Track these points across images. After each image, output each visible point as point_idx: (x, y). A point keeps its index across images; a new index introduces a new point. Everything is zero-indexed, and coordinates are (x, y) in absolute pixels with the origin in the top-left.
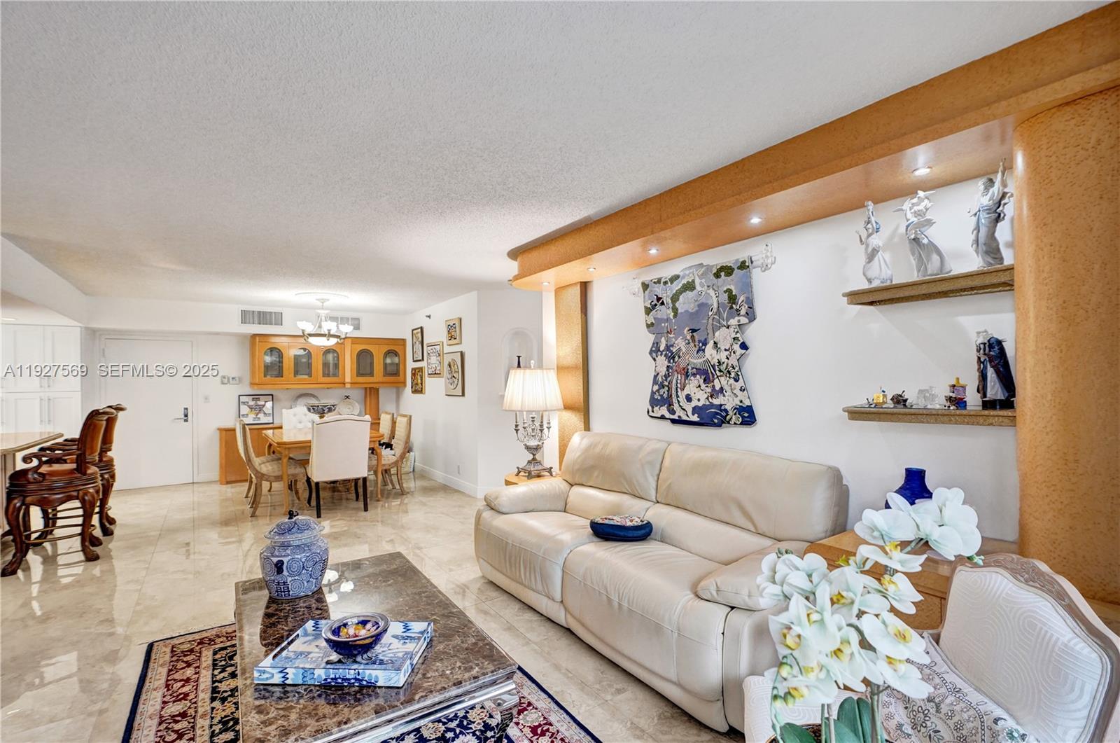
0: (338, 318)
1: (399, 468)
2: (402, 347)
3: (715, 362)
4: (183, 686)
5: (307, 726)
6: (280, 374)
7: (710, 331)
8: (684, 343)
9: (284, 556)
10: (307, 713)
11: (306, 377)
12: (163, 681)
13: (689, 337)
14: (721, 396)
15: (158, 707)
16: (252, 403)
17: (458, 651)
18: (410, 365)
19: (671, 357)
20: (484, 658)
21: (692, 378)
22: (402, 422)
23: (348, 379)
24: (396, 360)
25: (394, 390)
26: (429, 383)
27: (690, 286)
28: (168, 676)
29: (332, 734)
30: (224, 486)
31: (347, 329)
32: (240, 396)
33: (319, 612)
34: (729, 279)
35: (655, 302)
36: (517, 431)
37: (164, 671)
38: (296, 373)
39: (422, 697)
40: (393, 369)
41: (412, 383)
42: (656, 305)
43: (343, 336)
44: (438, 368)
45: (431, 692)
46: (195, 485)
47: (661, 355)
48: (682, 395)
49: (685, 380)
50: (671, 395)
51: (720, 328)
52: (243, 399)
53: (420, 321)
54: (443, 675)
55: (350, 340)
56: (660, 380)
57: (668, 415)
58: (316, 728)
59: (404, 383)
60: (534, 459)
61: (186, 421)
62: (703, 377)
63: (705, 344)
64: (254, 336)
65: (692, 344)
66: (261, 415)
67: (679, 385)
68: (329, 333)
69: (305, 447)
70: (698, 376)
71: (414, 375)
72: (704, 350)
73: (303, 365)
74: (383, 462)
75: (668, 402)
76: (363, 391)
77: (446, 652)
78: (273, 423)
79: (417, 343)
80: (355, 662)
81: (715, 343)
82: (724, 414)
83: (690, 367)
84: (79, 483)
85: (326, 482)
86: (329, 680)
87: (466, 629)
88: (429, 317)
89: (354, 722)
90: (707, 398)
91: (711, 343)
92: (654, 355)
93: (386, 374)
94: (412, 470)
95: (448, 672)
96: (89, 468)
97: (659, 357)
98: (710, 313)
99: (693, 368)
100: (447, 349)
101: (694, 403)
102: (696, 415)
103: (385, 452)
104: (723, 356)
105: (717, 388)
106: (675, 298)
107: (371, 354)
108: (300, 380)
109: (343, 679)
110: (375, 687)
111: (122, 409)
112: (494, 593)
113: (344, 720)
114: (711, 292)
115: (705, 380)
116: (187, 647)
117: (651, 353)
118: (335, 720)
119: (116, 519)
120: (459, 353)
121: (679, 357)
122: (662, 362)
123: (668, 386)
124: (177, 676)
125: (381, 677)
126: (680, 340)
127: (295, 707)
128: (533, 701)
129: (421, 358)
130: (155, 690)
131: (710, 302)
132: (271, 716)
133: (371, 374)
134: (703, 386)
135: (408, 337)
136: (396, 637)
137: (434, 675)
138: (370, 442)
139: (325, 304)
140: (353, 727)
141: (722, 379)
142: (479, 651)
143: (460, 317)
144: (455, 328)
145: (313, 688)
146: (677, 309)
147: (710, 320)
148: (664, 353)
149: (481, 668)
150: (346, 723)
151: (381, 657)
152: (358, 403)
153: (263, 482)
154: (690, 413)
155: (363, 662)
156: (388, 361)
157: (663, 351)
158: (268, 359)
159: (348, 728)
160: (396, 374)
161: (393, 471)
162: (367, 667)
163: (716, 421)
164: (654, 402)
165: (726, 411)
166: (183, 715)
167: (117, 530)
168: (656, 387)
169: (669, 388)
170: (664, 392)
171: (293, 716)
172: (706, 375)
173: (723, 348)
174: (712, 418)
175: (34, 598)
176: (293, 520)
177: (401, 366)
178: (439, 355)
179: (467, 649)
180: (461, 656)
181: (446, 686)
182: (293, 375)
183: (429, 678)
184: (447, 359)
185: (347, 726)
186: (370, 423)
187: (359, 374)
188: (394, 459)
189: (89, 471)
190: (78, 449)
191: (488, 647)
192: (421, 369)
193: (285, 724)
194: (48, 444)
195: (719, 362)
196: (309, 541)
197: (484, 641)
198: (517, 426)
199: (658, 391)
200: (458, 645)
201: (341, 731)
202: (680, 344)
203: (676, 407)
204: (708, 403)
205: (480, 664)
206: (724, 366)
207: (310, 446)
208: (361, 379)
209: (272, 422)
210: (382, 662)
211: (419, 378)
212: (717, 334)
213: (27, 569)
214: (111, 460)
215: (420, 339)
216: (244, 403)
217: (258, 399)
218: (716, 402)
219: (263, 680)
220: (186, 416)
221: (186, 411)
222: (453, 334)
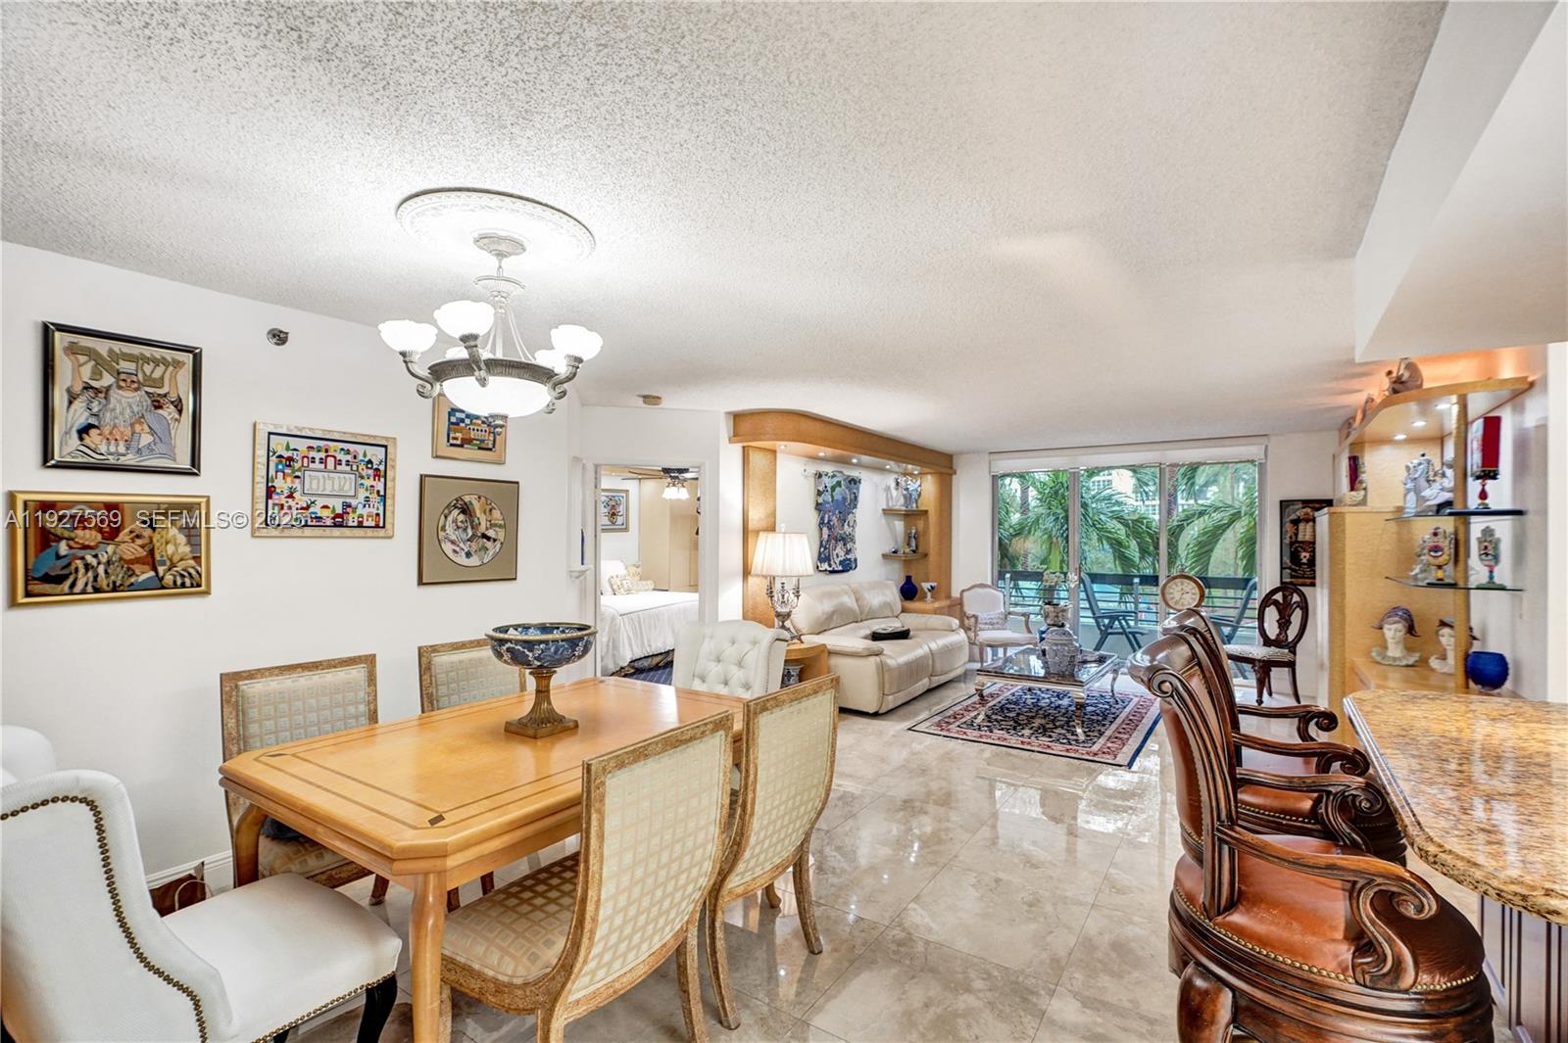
13: (838, 517)
19: (830, 529)
21: (839, 543)
35: (824, 488)
42: (824, 490)
44: (364, 511)
48: (835, 553)
49: (836, 544)
50: (830, 555)
51: (850, 513)
56: (824, 544)
57: (828, 569)
62: (843, 542)
63: (844, 522)
65: (840, 521)
70: (841, 541)
72: (844, 525)
75: (828, 559)
83: (838, 536)
90: (845, 555)
91: (847, 522)
97: (824, 527)
99: (840, 537)
101: (840, 559)
104: (850, 530)
105: (849, 549)
114: (847, 491)
115: (844, 544)
120: (514, 487)
121: (834, 529)
122: (825, 532)
126: (834, 518)
134: (843, 548)
141: (850, 543)
146: (833, 497)
148: (827, 525)
154: (838, 565)
164: (821, 560)
168: (822, 551)
173: (851, 525)
174: (848, 566)
178: (381, 474)
195: (849, 534)
203: (832, 562)
204: (845, 558)
212: (849, 517)
218: (848, 557)
222: (475, 435)
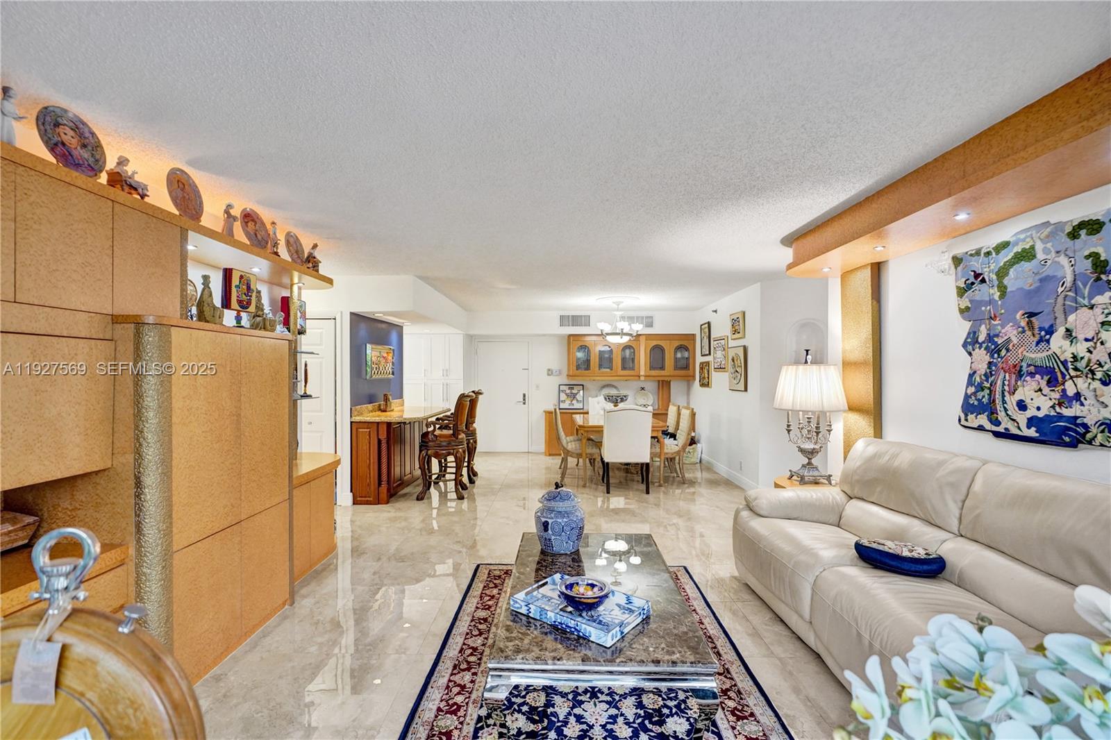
0: (634, 317)
1: (681, 458)
2: (692, 342)
3: (1068, 356)
4: (489, 600)
5: (532, 651)
6: (588, 368)
7: (1060, 315)
8: (1015, 332)
9: (550, 518)
10: (536, 642)
11: (608, 370)
12: (479, 593)
13: (1023, 324)
14: (1076, 405)
15: (473, 610)
16: (568, 391)
17: (668, 634)
18: (699, 359)
19: (995, 351)
20: (688, 648)
21: (1028, 378)
22: (685, 413)
23: (642, 373)
24: (686, 355)
25: (685, 384)
26: (715, 377)
27: (1027, 255)
28: (483, 590)
29: (547, 664)
30: (548, 457)
31: (638, 328)
32: (560, 385)
33: (570, 569)
34: (1094, 238)
35: (972, 279)
36: (789, 431)
37: (481, 586)
38: (600, 366)
39: (622, 662)
40: (683, 362)
41: (700, 377)
42: (973, 284)
43: (635, 334)
44: (723, 363)
45: (631, 660)
46: (530, 454)
47: (980, 348)
48: (1012, 401)
49: (1016, 381)
50: (994, 401)
51: (1076, 309)
52: (562, 388)
53: (710, 317)
54: (646, 650)
55: (644, 337)
56: (978, 379)
57: (988, 426)
58: (537, 655)
59: (694, 377)
60: (809, 463)
61: (524, 403)
62: (1046, 378)
63: (1050, 331)
64: (570, 336)
65: (1029, 333)
66: (574, 402)
67: (1006, 388)
68: (623, 332)
69: (599, 430)
70: (1038, 377)
71: (702, 369)
72: (1048, 341)
73: (606, 360)
74: (666, 451)
75: (989, 409)
76: (657, 384)
77: (657, 632)
79: (705, 337)
80: (580, 615)
81: (1068, 330)
82: (1081, 430)
83: (1025, 365)
84: (453, 444)
85: (621, 464)
86: (557, 623)
87: (682, 617)
88: (716, 311)
89: (565, 661)
90: (1053, 407)
91: (1061, 331)
92: (970, 348)
93: (676, 368)
94: (698, 461)
95: (651, 649)
96: (460, 434)
97: (977, 350)
98: (1060, 290)
99: (1029, 366)
100: (732, 343)
101: (1031, 412)
102: (1033, 429)
103: (668, 442)
104: (1081, 349)
105: (1071, 391)
106: (1002, 273)
107: (662, 349)
108: (603, 373)
109: (566, 626)
110: (589, 641)
111: (481, 394)
112: (747, 596)
113: (558, 657)
114: (1063, 260)
115: (1049, 383)
116: (497, 573)
117: (965, 345)
118: (552, 654)
119: (478, 473)
120: (742, 348)
121: (1008, 350)
122: (982, 358)
123: (989, 389)
124: (488, 592)
125: (594, 634)
126: (1009, 328)
127: (529, 635)
128: (757, 713)
129: (708, 353)
130: (474, 597)
131: (1059, 274)
132: (513, 635)
133: (662, 368)
134: (1046, 390)
135: (697, 332)
136: (619, 605)
137: (638, 647)
138: (652, 431)
139: (619, 306)
140: (563, 664)
141: (1079, 381)
142: (686, 640)
143: (743, 310)
144: (739, 322)
145: (545, 625)
146: (1006, 287)
147: (1060, 300)
148: (984, 345)
149: (682, 656)
150: (558, 660)
151: (601, 618)
152: (652, 394)
153: (569, 458)
154: (1023, 424)
155: (587, 618)
156: (679, 355)
157: (984, 342)
158: (580, 355)
159: (559, 665)
160: (686, 367)
161: (676, 459)
162: (588, 622)
163: (1067, 439)
164: (968, 408)
165: (1085, 426)
166: (485, 620)
167: (478, 481)
168: (971, 390)
169: (991, 391)
170: (984, 397)
171: (526, 641)
172: (1052, 375)
173: (1081, 337)
174: (1060, 434)
175: (434, 519)
176: (558, 490)
177: (691, 360)
178: (724, 350)
179: (676, 635)
180: (668, 640)
181: (645, 661)
182: (598, 368)
183: (633, 648)
184: (731, 353)
185: (559, 663)
186: (651, 414)
187: (652, 368)
188: (677, 449)
189: (460, 437)
190: (454, 421)
191: (696, 639)
192: (708, 363)
193: (520, 644)
194: (441, 416)
195: (1075, 357)
196: (568, 509)
197: (695, 632)
198: (788, 426)
199: (974, 394)
200: (670, 629)
201: (555, 664)
202: (1009, 332)
204: (1053, 413)
205: (683, 652)
206: (1084, 363)
207: (602, 431)
208: (654, 373)
209: (582, 407)
210: (600, 623)
211: (706, 372)
212: (1071, 318)
213: (430, 498)
214: (475, 430)
215: (707, 334)
216: (562, 391)
217: (573, 388)
218: (1067, 412)
219: (515, 607)
220: (524, 400)
221: (524, 395)
222: (737, 328)
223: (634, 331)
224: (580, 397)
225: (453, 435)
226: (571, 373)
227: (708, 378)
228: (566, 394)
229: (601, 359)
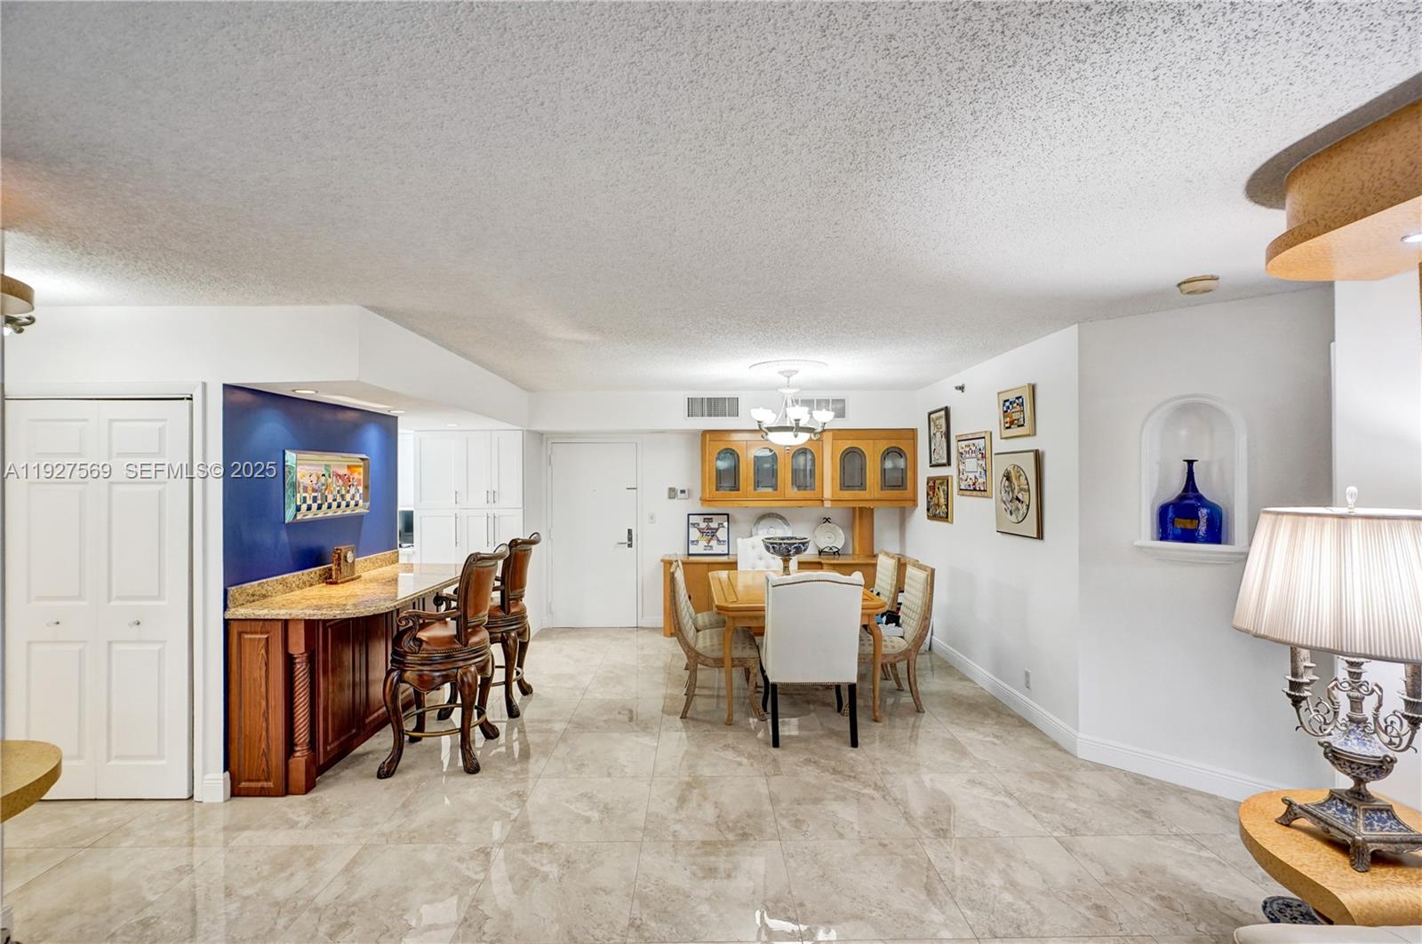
0: (813, 401)
1: (912, 663)
2: (912, 441)
6: (736, 488)
11: (770, 490)
16: (703, 525)
18: (925, 472)
22: (914, 577)
23: (828, 494)
24: (901, 463)
25: (897, 513)
26: (961, 505)
30: (669, 639)
31: (825, 417)
32: (689, 515)
36: (1297, 701)
38: (757, 484)
40: (896, 477)
41: (928, 502)
43: (820, 429)
44: (981, 480)
46: (640, 632)
52: (693, 519)
53: (947, 397)
55: (831, 433)
59: (914, 501)
61: (630, 546)
64: (705, 432)
66: (714, 543)
68: (797, 424)
71: (931, 488)
73: (766, 472)
74: (884, 650)
76: (850, 513)
78: (728, 554)
79: (938, 435)
88: (962, 388)
93: (886, 485)
96: (472, 635)
100: (999, 445)
103: (888, 631)
107: (861, 454)
108: (761, 495)
120: (1032, 454)
129: (945, 461)
133: (862, 486)
135: (921, 425)
138: (863, 615)
139: (791, 379)
143: (1033, 382)
144: (1021, 404)
152: (842, 531)
153: (699, 665)
156: (889, 464)
158: (722, 465)
160: (901, 485)
161: (902, 666)
177: (909, 474)
178: (984, 457)
182: (752, 487)
184: (1002, 465)
186: (860, 585)
187: (845, 486)
188: (902, 645)
189: (473, 640)
190: (459, 608)
192: (945, 480)
208: (847, 494)
209: (726, 552)
211: (942, 494)
214: (523, 611)
215: (944, 429)
216: (693, 524)
217: (710, 520)
220: (630, 539)
221: (630, 532)
222: (1015, 416)
223: (817, 422)
224: (722, 534)
225: (458, 637)
226: (707, 496)
227: (947, 506)
228: (700, 530)
229: (757, 471)
